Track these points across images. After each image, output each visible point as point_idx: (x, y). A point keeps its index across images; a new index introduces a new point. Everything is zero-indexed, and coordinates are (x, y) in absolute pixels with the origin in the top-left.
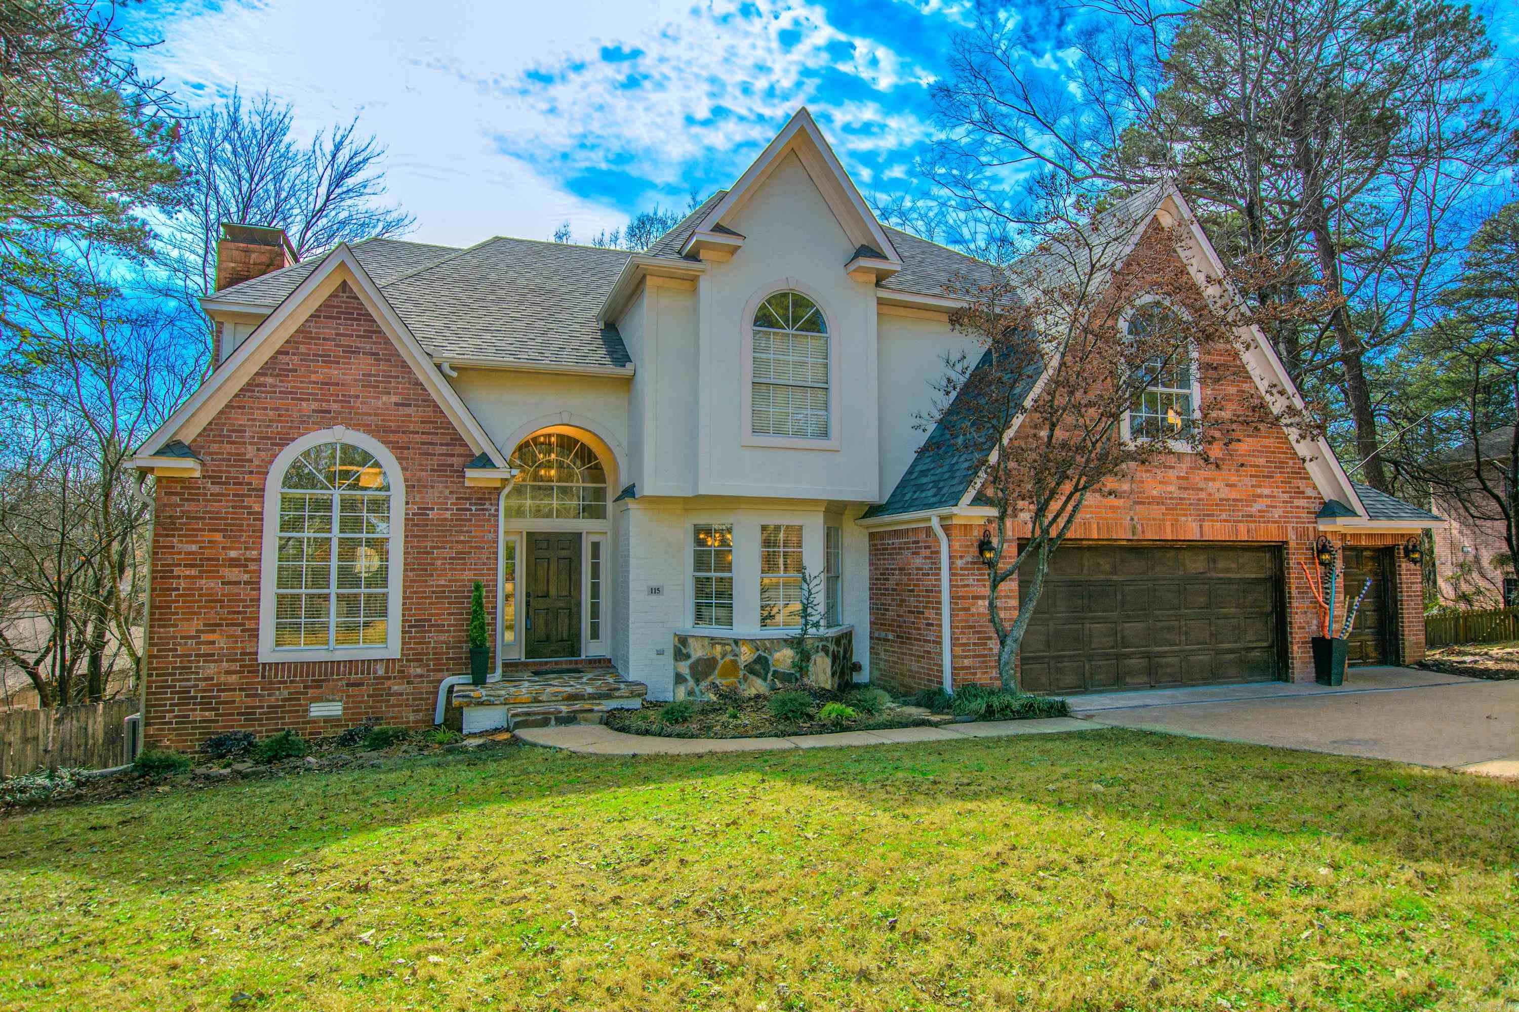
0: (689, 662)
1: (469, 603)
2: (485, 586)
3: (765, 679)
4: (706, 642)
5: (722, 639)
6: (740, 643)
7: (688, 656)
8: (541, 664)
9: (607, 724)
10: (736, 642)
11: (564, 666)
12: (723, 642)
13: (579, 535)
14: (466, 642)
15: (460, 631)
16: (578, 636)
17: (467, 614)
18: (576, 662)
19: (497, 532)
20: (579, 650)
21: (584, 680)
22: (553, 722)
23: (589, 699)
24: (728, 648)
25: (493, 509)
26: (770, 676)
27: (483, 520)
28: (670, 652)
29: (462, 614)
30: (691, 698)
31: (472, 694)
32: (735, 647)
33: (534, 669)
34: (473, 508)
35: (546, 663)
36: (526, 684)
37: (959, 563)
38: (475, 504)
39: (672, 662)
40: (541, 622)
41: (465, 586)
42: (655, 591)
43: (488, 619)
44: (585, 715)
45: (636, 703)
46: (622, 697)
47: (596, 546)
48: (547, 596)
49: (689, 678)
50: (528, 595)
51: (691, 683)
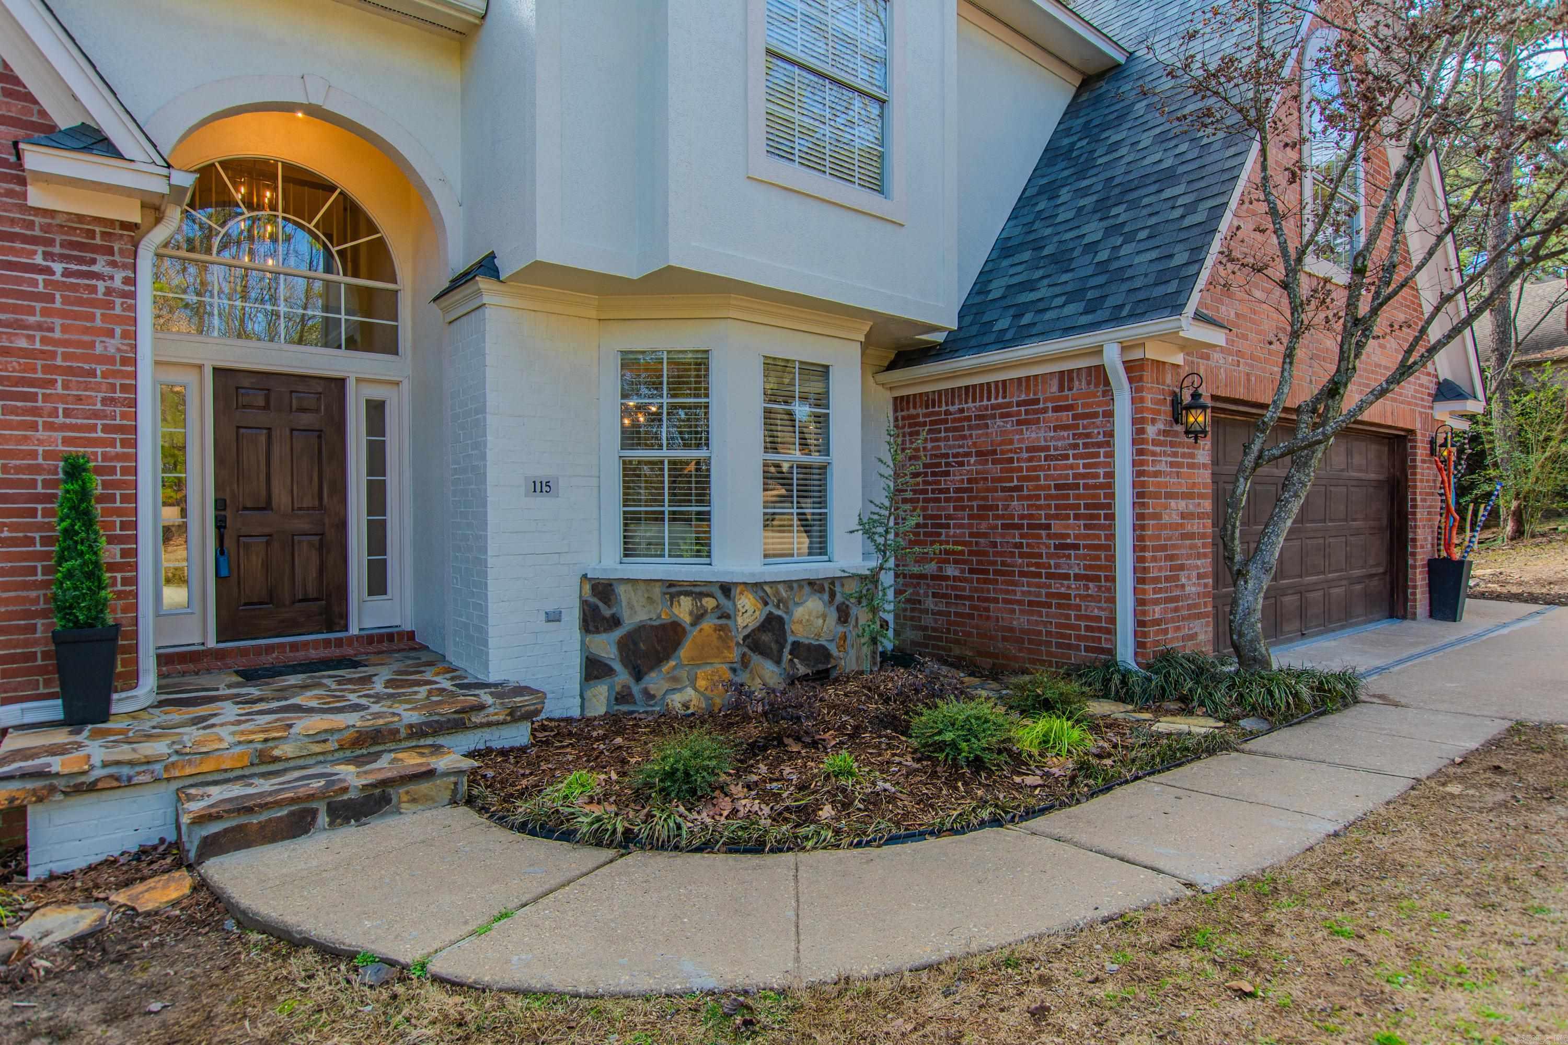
0: (618, 634)
1: (47, 513)
2: (98, 471)
3: (778, 662)
4: (657, 590)
5: (694, 584)
6: (736, 592)
7: (615, 622)
8: (258, 650)
9: (470, 801)
10: (726, 589)
11: (313, 654)
12: (696, 591)
13: (341, 383)
14: (44, 614)
15: (25, 586)
16: (342, 591)
17: (46, 541)
18: (339, 643)
19: (131, 335)
20: (345, 616)
21: (379, 686)
22: (323, 819)
23: (410, 736)
24: (709, 603)
25: (119, 276)
26: (786, 656)
27: (93, 303)
28: (573, 617)
29: (31, 542)
30: (625, 708)
31: (57, 764)
32: (723, 601)
33: (243, 663)
34: (58, 267)
35: (270, 649)
36: (230, 711)
37: (1151, 431)
38: (63, 258)
39: (577, 634)
40: (255, 561)
41: (37, 469)
42: (542, 487)
43: (110, 553)
44: (412, 787)
45: (519, 735)
46: (489, 724)
47: (376, 410)
48: (267, 506)
49: (617, 666)
50: (220, 504)
51: (623, 677)
